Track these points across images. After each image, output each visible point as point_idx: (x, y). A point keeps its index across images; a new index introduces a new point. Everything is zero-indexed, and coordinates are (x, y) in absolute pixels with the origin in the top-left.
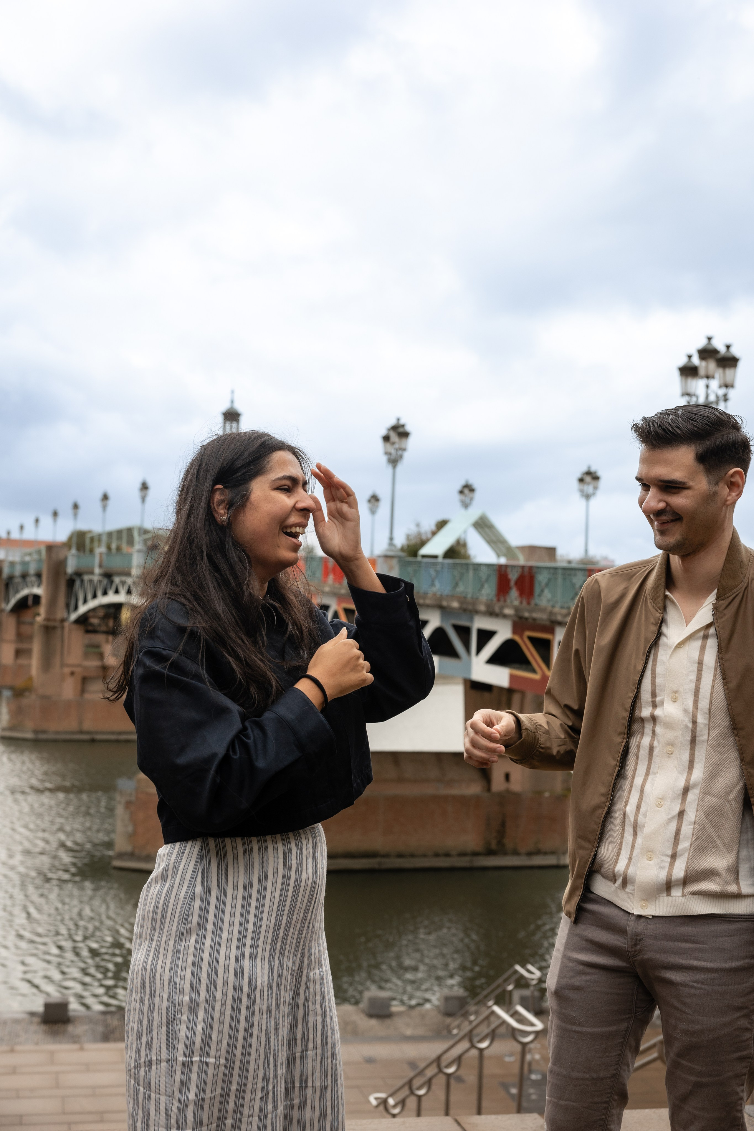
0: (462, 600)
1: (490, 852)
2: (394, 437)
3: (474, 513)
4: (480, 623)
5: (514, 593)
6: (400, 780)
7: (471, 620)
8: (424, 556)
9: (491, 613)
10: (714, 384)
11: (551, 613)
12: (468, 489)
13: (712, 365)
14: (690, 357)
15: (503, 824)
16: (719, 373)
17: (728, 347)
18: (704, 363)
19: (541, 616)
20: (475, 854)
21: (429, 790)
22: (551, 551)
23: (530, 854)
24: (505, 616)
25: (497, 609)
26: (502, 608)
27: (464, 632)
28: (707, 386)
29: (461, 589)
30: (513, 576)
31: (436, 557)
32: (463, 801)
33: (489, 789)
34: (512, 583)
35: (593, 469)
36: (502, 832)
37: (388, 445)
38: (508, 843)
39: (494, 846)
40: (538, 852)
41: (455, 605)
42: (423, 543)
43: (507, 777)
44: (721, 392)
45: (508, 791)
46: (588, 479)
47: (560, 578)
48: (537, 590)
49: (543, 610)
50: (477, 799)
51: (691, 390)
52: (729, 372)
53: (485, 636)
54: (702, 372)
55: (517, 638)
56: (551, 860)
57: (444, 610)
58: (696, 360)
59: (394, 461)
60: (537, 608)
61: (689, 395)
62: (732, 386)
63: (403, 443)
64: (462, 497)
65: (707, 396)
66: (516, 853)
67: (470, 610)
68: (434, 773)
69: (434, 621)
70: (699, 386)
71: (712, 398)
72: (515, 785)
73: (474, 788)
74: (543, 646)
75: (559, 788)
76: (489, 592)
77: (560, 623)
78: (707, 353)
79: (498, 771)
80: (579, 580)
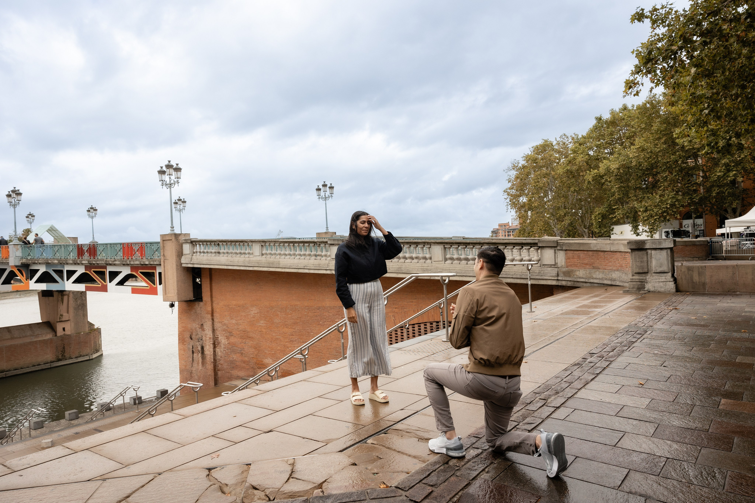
0: (59, 260)
1: (59, 360)
3: (43, 225)
4: (68, 268)
5: (86, 256)
6: (12, 338)
7: (64, 267)
9: (75, 264)
11: (106, 261)
12: (29, 216)
13: (172, 171)
14: (162, 167)
15: (64, 348)
16: (174, 173)
17: (177, 164)
18: (168, 170)
19: (101, 263)
20: (52, 362)
21: (28, 340)
23: (77, 357)
24: (82, 264)
25: (78, 262)
26: (81, 261)
27: (60, 273)
28: (170, 178)
29: (58, 254)
30: (85, 249)
32: (44, 342)
33: (56, 336)
34: (85, 251)
35: (92, 207)
36: (63, 351)
37: (10, 198)
38: (67, 355)
39: (60, 357)
40: (80, 356)
41: (56, 262)
43: (64, 329)
44: (176, 180)
45: (65, 335)
46: (91, 210)
47: (109, 248)
48: (98, 253)
49: (102, 260)
50: (51, 340)
51: (163, 179)
52: (179, 173)
53: (71, 273)
54: (167, 173)
55: (88, 272)
56: (87, 358)
57: (48, 264)
58: (164, 169)
60: (99, 260)
61: (162, 181)
62: (180, 178)
63: (19, 198)
64: (28, 219)
65: (170, 181)
66: (71, 358)
67: (63, 263)
68: (29, 333)
69: (42, 269)
70: (166, 178)
71: (172, 182)
72: (68, 332)
73: (49, 336)
74: (101, 274)
75: (87, 330)
76: (73, 255)
77: (110, 265)
78: (169, 166)
79: (59, 327)
80: (119, 247)
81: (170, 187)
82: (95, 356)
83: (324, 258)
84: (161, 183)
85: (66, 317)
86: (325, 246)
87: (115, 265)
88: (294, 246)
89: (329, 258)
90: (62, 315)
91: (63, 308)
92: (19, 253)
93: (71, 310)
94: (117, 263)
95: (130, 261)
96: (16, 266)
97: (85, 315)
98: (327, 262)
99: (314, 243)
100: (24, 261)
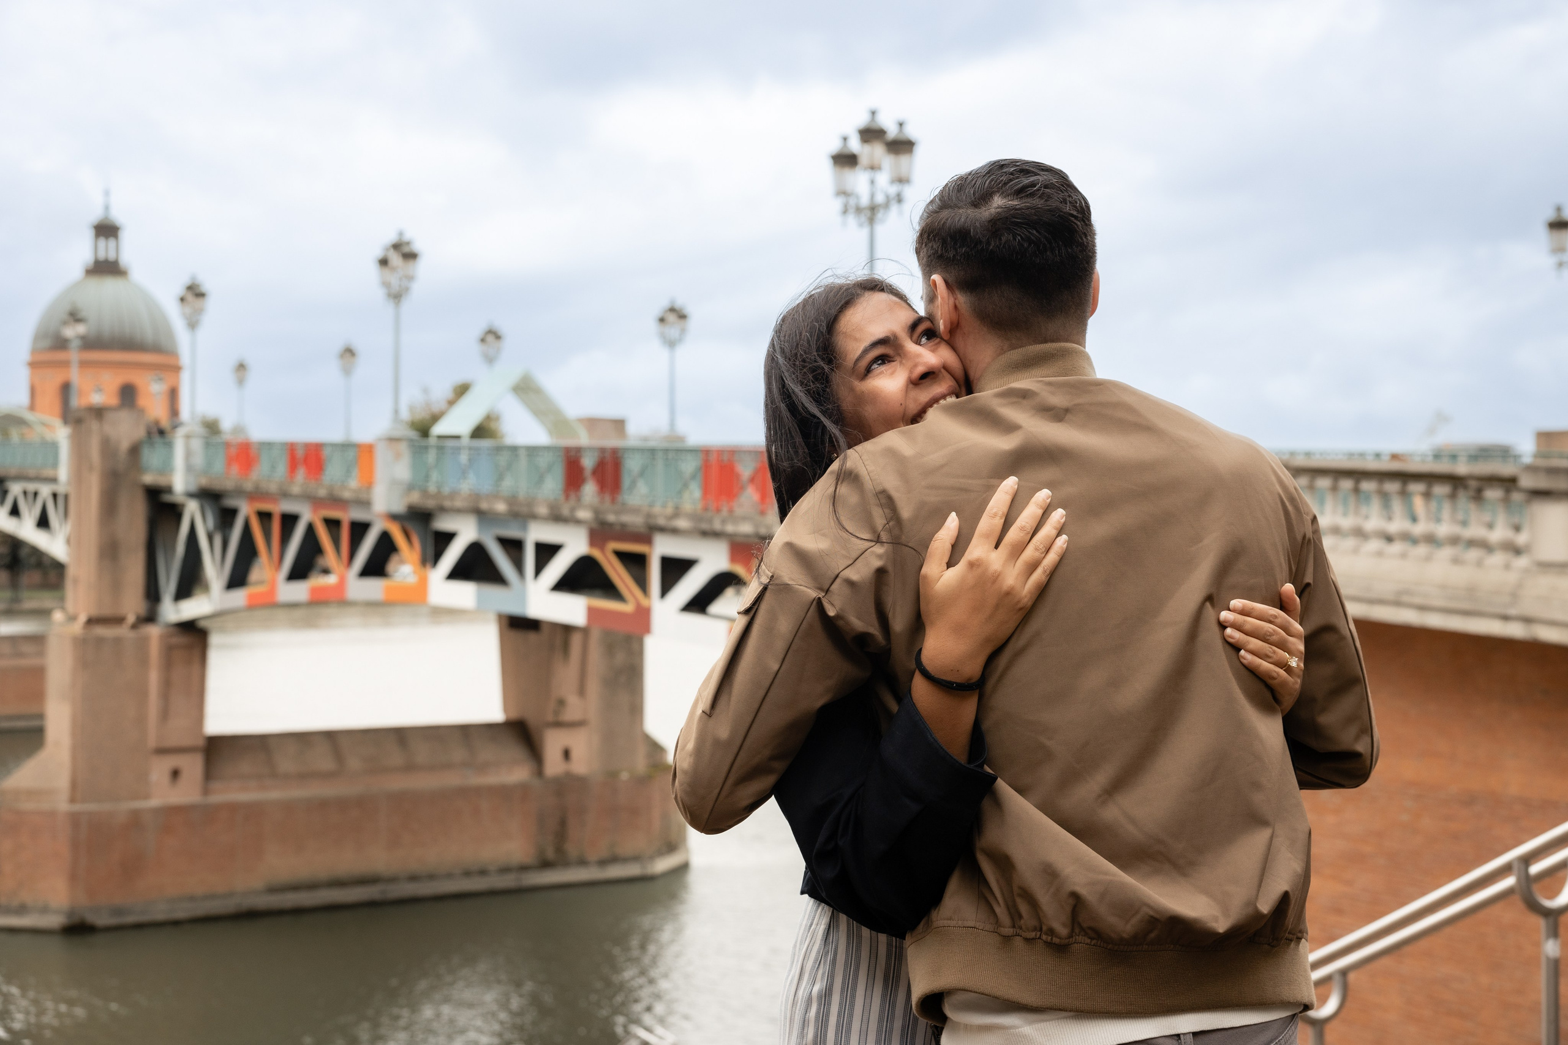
0: (512, 500)
1: (545, 864)
2: (395, 259)
3: (508, 371)
4: (537, 533)
5: (590, 490)
6: (410, 768)
7: (524, 528)
8: (440, 437)
9: (557, 518)
10: (883, 179)
11: (649, 516)
12: (491, 336)
13: (877, 151)
14: (845, 139)
15: (563, 823)
16: (887, 161)
17: (901, 125)
18: (866, 149)
19: (634, 520)
20: (524, 868)
21: (452, 780)
22: (619, 425)
23: (603, 863)
24: (578, 522)
25: (565, 511)
26: (573, 510)
27: (513, 547)
28: (872, 182)
29: (508, 484)
30: (588, 462)
31: (458, 437)
32: (503, 793)
33: (541, 775)
34: (587, 473)
35: (677, 305)
36: (562, 833)
37: (386, 271)
38: (571, 849)
39: (550, 854)
40: (616, 859)
41: (501, 507)
42: (435, 418)
43: (567, 754)
44: (893, 190)
45: (568, 775)
46: (671, 318)
47: (660, 464)
48: (626, 481)
49: (636, 511)
50: (523, 789)
51: (849, 188)
52: (904, 159)
53: (546, 552)
54: (864, 160)
55: (597, 554)
56: (635, 869)
57: (482, 516)
58: (855, 145)
59: (396, 296)
60: (625, 509)
61: (845, 194)
62: (910, 182)
63: (410, 269)
64: (484, 348)
65: (872, 196)
66: (582, 862)
67: (522, 515)
68: (458, 754)
69: (466, 533)
70: (859, 181)
71: (880, 199)
72: (581, 765)
73: (518, 773)
74: (636, 563)
75: (640, 764)
76: (552, 486)
77: (662, 530)
78: (871, 134)
79: (553, 743)
80: (690, 466)
81: (871, 221)
82: (662, 865)
83: (1498, 559)
84: (837, 204)
85: (574, 710)
86: (1506, 501)
87: (675, 531)
88: (1356, 490)
89: (1522, 562)
90: (561, 703)
91: (566, 676)
92: (402, 470)
93: (594, 686)
94: (682, 523)
95: (724, 522)
96: (394, 517)
97: (636, 709)
98: (1512, 578)
99: (1455, 481)
100: (415, 498)
